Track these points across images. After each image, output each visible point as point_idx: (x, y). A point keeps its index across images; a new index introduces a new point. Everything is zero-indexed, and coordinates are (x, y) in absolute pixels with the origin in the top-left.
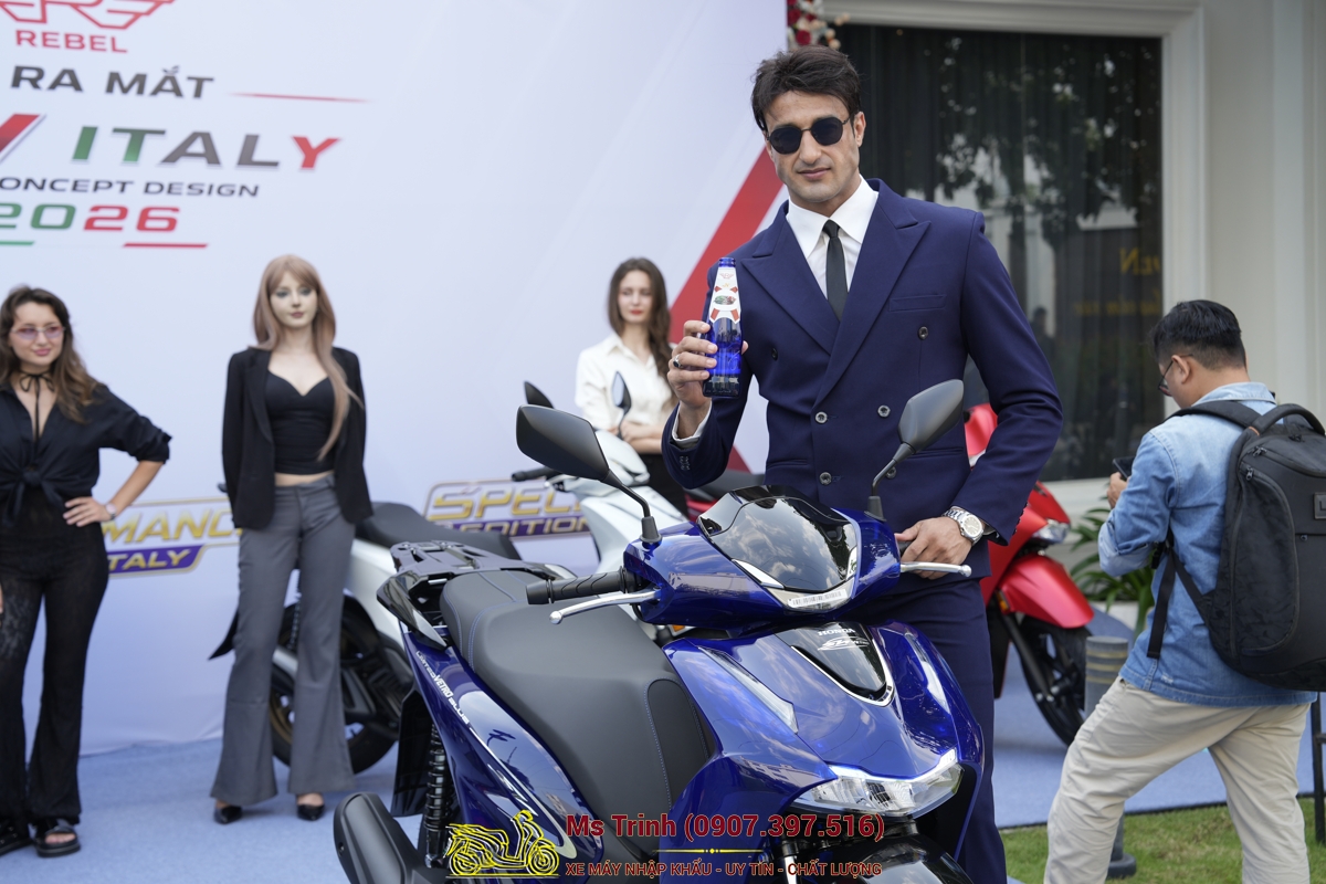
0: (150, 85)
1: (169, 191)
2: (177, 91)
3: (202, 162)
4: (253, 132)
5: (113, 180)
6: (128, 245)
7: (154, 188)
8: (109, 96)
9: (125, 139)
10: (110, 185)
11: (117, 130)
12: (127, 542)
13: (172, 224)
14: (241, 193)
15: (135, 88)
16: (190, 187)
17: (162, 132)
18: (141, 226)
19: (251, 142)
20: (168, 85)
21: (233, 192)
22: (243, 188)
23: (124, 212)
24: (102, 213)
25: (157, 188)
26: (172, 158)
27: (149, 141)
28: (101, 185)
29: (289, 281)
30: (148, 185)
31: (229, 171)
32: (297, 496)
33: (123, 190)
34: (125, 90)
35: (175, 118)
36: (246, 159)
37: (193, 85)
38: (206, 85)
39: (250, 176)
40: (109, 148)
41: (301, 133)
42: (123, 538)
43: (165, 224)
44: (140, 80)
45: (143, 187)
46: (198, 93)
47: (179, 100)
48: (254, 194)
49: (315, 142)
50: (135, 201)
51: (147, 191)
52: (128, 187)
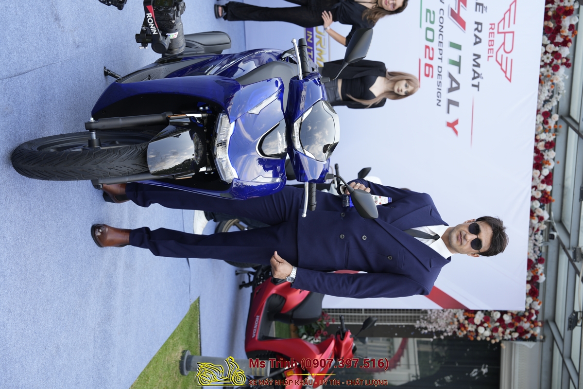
0: (476, 69)
1: (439, 75)
2: (474, 78)
3: (449, 86)
4: (460, 105)
5: (443, 55)
6: (420, 60)
7: (440, 69)
8: (472, 55)
9: (457, 60)
10: (441, 54)
11: (460, 57)
12: (317, 58)
13: (427, 76)
14: (438, 100)
15: (475, 64)
16: (440, 82)
17: (459, 73)
18: (426, 65)
19: (456, 104)
20: (476, 75)
21: (438, 97)
22: (440, 101)
23: (431, 59)
24: (431, 51)
25: (440, 70)
26: (450, 76)
27: (456, 68)
28: (441, 51)
29: (410, 88)
30: (441, 67)
31: (446, 96)
32: (334, 87)
33: (439, 58)
34: (474, 60)
35: (465, 77)
36: (450, 102)
37: (477, 84)
38: (476, 88)
39: (444, 103)
40: (454, 54)
41: (459, 122)
42: (318, 57)
43: (427, 73)
44: (478, 65)
45: (440, 66)
46: (473, 85)
47: (471, 79)
48: (438, 105)
49: (456, 127)
50: (435, 63)
51: (439, 67)
52: (440, 60)
